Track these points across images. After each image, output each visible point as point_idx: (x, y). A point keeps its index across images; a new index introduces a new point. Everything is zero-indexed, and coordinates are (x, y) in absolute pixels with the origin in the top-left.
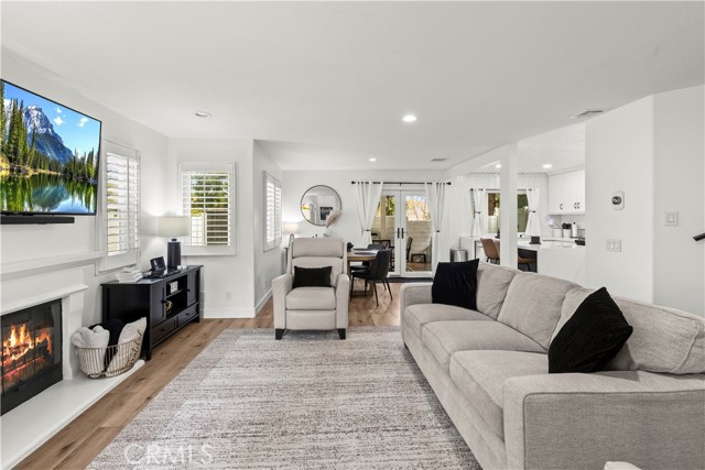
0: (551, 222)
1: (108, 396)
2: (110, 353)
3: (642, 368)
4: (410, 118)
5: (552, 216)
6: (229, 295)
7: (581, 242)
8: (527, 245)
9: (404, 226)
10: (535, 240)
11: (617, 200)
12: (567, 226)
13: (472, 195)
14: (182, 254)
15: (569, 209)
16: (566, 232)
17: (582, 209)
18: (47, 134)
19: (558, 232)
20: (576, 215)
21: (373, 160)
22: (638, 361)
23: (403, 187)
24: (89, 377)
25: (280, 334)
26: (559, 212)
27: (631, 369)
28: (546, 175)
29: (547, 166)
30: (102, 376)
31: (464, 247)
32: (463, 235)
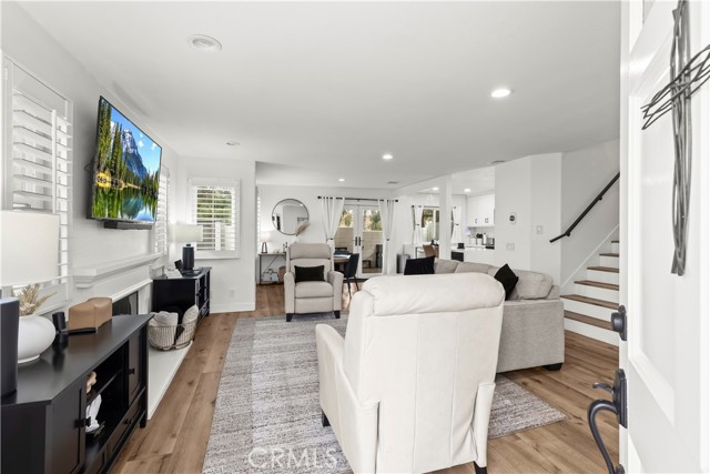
0: (469, 233)
1: (185, 360)
2: (180, 330)
3: (522, 298)
4: (387, 157)
5: (470, 229)
6: (232, 292)
7: (490, 247)
8: (455, 249)
9: (361, 235)
10: (461, 246)
11: (512, 218)
12: (480, 236)
13: (413, 211)
14: (195, 258)
15: (481, 223)
16: (479, 240)
17: (491, 223)
18: (134, 154)
19: (474, 240)
20: (486, 228)
21: (342, 180)
22: (521, 295)
23: (361, 202)
24: (162, 350)
25: (289, 317)
26: (474, 225)
27: (518, 299)
28: (466, 197)
29: (467, 190)
30: (173, 348)
31: (407, 252)
32: (406, 243)
